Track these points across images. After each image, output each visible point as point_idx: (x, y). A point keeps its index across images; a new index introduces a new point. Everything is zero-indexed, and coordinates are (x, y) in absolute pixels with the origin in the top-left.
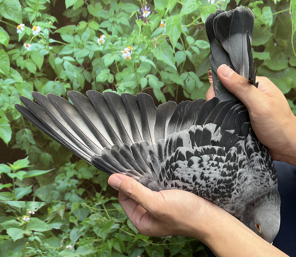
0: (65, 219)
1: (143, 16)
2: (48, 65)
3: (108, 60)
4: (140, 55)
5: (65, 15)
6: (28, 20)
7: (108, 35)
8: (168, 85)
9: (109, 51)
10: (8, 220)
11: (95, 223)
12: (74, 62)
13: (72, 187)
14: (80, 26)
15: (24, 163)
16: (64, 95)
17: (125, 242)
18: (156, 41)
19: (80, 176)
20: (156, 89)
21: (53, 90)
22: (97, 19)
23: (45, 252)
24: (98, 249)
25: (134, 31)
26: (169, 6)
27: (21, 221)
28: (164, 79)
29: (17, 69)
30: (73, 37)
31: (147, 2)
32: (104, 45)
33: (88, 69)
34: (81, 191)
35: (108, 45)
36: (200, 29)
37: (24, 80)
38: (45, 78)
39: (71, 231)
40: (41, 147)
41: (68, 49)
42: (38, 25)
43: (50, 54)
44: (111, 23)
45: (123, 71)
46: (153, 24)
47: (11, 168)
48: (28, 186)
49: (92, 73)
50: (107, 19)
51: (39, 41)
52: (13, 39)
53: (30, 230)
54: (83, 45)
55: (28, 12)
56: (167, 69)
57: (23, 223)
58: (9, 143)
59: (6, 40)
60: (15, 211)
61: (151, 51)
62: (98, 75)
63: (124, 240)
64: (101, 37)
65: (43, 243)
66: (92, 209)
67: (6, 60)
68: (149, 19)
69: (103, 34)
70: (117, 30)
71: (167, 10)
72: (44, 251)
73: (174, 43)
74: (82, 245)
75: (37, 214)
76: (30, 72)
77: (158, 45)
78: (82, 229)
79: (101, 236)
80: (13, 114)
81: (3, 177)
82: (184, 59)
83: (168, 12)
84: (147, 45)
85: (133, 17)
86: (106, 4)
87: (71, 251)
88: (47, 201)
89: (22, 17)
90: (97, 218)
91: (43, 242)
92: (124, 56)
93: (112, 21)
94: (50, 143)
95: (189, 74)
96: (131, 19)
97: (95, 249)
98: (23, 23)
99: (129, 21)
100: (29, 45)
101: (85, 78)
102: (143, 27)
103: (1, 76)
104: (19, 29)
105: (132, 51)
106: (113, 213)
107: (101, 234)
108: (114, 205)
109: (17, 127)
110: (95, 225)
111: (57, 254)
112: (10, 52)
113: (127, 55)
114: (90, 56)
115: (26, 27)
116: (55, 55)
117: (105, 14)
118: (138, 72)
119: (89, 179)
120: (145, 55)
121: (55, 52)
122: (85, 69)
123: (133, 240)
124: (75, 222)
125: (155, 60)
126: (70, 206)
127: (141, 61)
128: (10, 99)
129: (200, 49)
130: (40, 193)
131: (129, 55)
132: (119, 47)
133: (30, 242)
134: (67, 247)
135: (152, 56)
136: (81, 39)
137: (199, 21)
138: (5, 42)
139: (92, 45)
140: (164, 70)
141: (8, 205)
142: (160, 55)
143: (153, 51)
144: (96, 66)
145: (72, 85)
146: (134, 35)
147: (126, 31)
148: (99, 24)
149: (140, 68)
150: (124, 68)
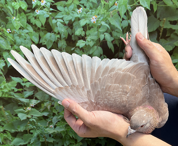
0: (50, 110)
2: (48, 23)
3: (83, 23)
4: (101, 21)
7: (84, 8)
8: (116, 39)
9: (83, 18)
10: (19, 109)
12: (63, 23)
14: (68, 2)
16: (56, 41)
18: (112, 13)
20: (109, 41)
21: (50, 38)
23: (38, 128)
24: (67, 128)
25: (99, 7)
27: (26, 110)
28: (114, 36)
29: (31, 24)
30: (64, 8)
32: (81, 14)
33: (70, 27)
35: (84, 14)
37: (34, 31)
38: (46, 31)
39: (53, 117)
41: (60, 15)
43: (50, 17)
44: (86, 1)
45: (91, 30)
46: (111, 3)
47: (23, 80)
48: (32, 91)
49: (73, 30)
51: (44, 9)
52: (29, 7)
53: (30, 115)
54: (69, 13)
56: (116, 30)
57: (27, 111)
59: (26, 7)
60: (23, 104)
62: (76, 31)
64: (80, 9)
67: (25, 19)
69: (81, 7)
70: (90, 6)
72: (37, 127)
73: (122, 15)
74: (59, 126)
75: (35, 106)
76: (38, 27)
77: (112, 16)
78: (59, 117)
81: (18, 84)
82: (127, 25)
84: (106, 15)
87: (52, 128)
88: (41, 100)
91: (37, 122)
92: (92, 21)
97: (66, 128)
99: (97, 1)
100: (38, 11)
101: (68, 32)
102: (105, 5)
103: (21, 28)
104: (33, 1)
105: (97, 18)
111: (45, 129)
112: (27, 15)
113: (94, 20)
114: (72, 20)
116: (52, 18)
118: (99, 31)
120: (105, 21)
121: (53, 16)
122: (69, 27)
124: (56, 113)
125: (110, 24)
126: (54, 104)
127: (102, 25)
128: (25, 41)
132: (90, 16)
133: (30, 122)
134: (50, 126)
135: (108, 22)
136: (68, 10)
137: (138, 3)
138: (25, 8)
139: (74, 13)
140: (114, 31)
141: (19, 100)
142: (113, 22)
143: (109, 19)
144: (75, 25)
145: (60, 36)
146: (99, 9)
147: (95, 6)
148: (80, 1)
149: (101, 28)
150: (92, 28)
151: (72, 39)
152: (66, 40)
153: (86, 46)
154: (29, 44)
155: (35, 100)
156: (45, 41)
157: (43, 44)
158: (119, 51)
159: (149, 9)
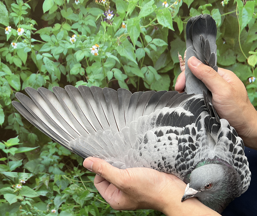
0: (49, 188)
1: (107, 18)
2: (31, 60)
3: (79, 56)
4: (106, 51)
5: (43, 19)
6: (13, 23)
7: (79, 35)
8: (131, 77)
9: (80, 49)
10: (5, 187)
11: (74, 192)
12: (51, 58)
13: (54, 162)
14: (55, 28)
15: (15, 141)
16: (45, 85)
17: (99, 208)
18: (119, 40)
19: (60, 153)
20: (120, 80)
21: (36, 81)
22: (69, 22)
23: (35, 215)
24: (77, 213)
25: (100, 31)
26: (129, 9)
27: (15, 188)
28: (127, 72)
29: (7, 63)
30: (50, 37)
31: (110, 7)
32: (75, 43)
33: (63, 63)
34: (62, 165)
35: (79, 44)
36: (156, 29)
37: (12, 73)
38: (29, 72)
39: (55, 198)
40: (28, 128)
41: (46, 47)
42: (22, 27)
43: (32, 51)
44: (81, 25)
45: (92, 65)
46: (116, 25)
47: (5, 145)
48: (19, 160)
49: (67, 67)
50: (77, 22)
51: (23, 40)
52: (2, 39)
53: (22, 196)
54: (59, 44)
55: (13, 17)
56: (129, 64)
57: (16, 190)
58: (3, 124)
60: (9, 180)
61: (115, 48)
62: (71, 68)
63: (98, 207)
64: (72, 37)
65: (33, 207)
66: (71, 180)
68: (112, 21)
69: (74, 34)
70: (86, 30)
71: (128, 13)
72: (34, 213)
73: (134, 41)
74: (64, 210)
75: (27, 183)
76: (17, 66)
77: (121, 43)
78: (63, 197)
79: (79, 203)
80: (5, 101)
82: (143, 55)
83: (128, 15)
84: (111, 43)
85: (99, 20)
86: (76, 8)
87: (55, 214)
88: (34, 172)
89: (9, 21)
90: (75, 187)
91: (33, 206)
92: (93, 53)
93: (81, 23)
95: (148, 68)
96: (97, 21)
97: (75, 213)
98: (10, 26)
99: (95, 23)
100: (15, 43)
101: (61, 71)
102: (108, 28)
104: (6, 31)
105: (99, 48)
106: (89, 184)
107: (79, 201)
108: (89, 177)
109: (8, 112)
110: (74, 194)
112: (1, 50)
113: (95, 52)
114: (64, 53)
115: (12, 29)
116: (36, 52)
117: (76, 17)
118: (104, 66)
119: (67, 155)
120: (110, 51)
121: (36, 50)
122: (61, 63)
123: (106, 207)
124: (58, 190)
125: (118, 56)
126: (53, 178)
127: (107, 57)
128: (2, 89)
129: (157, 46)
130: (29, 166)
131: (97, 51)
132: (88, 45)
133: (23, 206)
134: (53, 211)
135: (116, 52)
136: (56, 39)
137: (155, 23)
139: (65, 43)
140: (126, 65)
141: (4, 175)
142: (123, 51)
143: (116, 48)
144: (69, 61)
145: (50, 77)
147: (93, 31)
148: (71, 26)
149: (106, 62)
150: (93, 62)
151: (68, 81)
152: (59, 83)
154: (7, 92)
155: (26, 173)
156: (30, 85)
159: (173, 29)
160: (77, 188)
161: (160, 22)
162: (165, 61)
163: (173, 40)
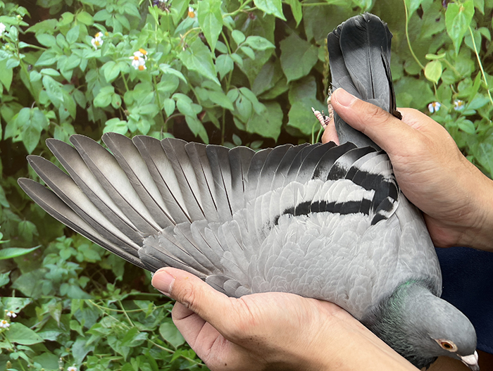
0: (63, 325)
2: (20, 83)
3: (111, 71)
4: (160, 62)
5: (40, 4)
7: (107, 33)
8: (209, 109)
9: (110, 58)
11: (109, 332)
12: (58, 77)
13: (69, 273)
14: (63, 21)
16: (47, 129)
17: (158, 361)
18: (184, 40)
19: (80, 258)
20: (189, 116)
21: (30, 121)
22: (88, 8)
25: (147, 25)
28: (201, 101)
30: (54, 37)
32: (102, 49)
33: (79, 87)
34: (84, 281)
35: (109, 49)
36: (252, 18)
38: (17, 104)
39: (73, 344)
40: (18, 211)
41: (48, 56)
43: (21, 66)
44: (111, 13)
45: (135, 89)
46: (176, 12)
48: (3, 273)
49: (87, 93)
50: (105, 8)
51: (4, 46)
53: (10, 343)
54: (70, 50)
56: (205, 84)
61: (177, 56)
62: (96, 96)
63: (156, 359)
64: (96, 36)
65: (33, 363)
66: (103, 309)
68: (169, 5)
69: (99, 31)
70: (120, 24)
73: (212, 42)
74: (92, 366)
75: (19, 317)
77: (187, 46)
78: (90, 341)
79: (120, 353)
82: (231, 68)
84: (169, 45)
85: (144, 3)
88: (33, 296)
90: (111, 323)
91: (32, 361)
92: (135, 65)
93: (112, 10)
94: (32, 205)
95: (240, 91)
96: (140, 6)
99: (138, 9)
101: (76, 102)
102: (161, 18)
105: (147, 56)
106: (136, 316)
107: (120, 348)
108: (137, 303)
110: (109, 335)
113: (140, 63)
114: (81, 67)
116: (28, 67)
118: (158, 89)
119: (94, 261)
120: (168, 62)
121: (29, 62)
122: (76, 87)
123: (171, 358)
124: (79, 330)
125: (184, 70)
126: (70, 305)
127: (163, 73)
129: (255, 51)
130: (22, 284)
131: (142, 62)
132: (127, 51)
133: (12, 361)
134: (70, 369)
135: (179, 63)
136: (66, 41)
137: (250, 6)
139: (83, 49)
140: (200, 86)
142: (191, 62)
143: (179, 55)
144: (92, 81)
145: (57, 114)
146: (147, 30)
147: (135, 25)
148: (93, 16)
149: (161, 83)
150: (137, 83)
151: (90, 119)
152: (73, 124)
153: (129, 135)
155: (16, 298)
156: (19, 130)
157: (14, 140)
158: (223, 139)
159: (283, 18)
160: (114, 324)
161: (258, 5)
162: (271, 77)
163: (284, 38)
